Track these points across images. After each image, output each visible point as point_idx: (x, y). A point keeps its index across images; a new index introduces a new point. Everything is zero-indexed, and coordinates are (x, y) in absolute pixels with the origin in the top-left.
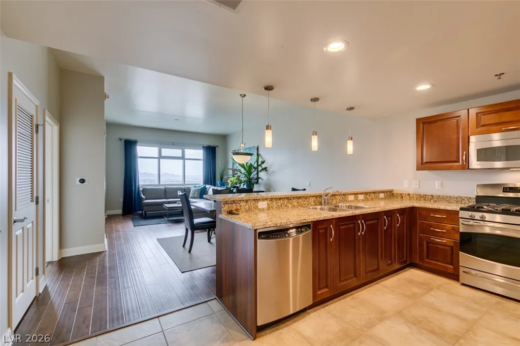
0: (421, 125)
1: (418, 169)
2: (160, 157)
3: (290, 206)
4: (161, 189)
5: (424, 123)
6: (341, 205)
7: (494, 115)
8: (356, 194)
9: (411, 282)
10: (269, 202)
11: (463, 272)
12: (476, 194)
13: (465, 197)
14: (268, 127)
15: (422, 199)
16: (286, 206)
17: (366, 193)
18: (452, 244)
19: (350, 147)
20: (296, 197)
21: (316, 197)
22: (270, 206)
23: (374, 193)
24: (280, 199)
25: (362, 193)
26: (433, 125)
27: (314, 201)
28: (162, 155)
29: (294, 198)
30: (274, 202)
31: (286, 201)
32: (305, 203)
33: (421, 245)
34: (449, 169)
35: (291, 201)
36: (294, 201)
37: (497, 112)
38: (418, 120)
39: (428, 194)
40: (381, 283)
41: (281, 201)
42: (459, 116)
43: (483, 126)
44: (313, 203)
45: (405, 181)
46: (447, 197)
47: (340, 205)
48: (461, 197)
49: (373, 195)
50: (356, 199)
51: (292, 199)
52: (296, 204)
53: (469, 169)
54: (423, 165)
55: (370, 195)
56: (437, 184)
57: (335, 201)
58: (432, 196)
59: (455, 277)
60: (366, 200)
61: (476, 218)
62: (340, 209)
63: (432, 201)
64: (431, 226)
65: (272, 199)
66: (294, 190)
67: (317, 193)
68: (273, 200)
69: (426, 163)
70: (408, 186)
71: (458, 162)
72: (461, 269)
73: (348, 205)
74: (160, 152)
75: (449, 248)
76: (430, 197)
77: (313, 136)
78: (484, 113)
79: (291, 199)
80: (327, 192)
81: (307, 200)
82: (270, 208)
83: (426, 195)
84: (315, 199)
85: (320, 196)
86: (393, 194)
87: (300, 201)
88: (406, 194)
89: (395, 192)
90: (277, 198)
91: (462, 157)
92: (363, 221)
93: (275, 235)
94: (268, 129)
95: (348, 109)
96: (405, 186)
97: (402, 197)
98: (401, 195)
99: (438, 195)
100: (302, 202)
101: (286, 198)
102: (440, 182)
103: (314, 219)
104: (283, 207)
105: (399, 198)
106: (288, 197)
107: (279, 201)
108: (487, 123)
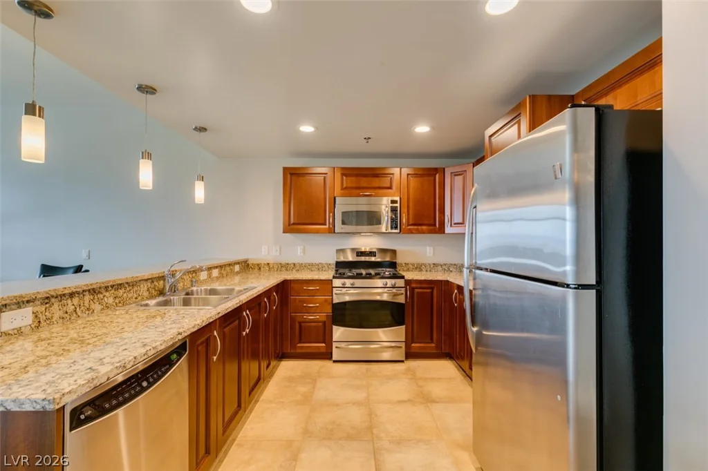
0: (289, 176)
1: (285, 232)
3: (97, 307)
5: (291, 174)
7: (354, 178)
8: (210, 269)
9: (290, 379)
10: (36, 309)
11: (336, 347)
12: (336, 260)
15: (284, 269)
16: (88, 309)
17: (221, 267)
18: (324, 319)
19: (200, 192)
20: (112, 286)
21: (152, 280)
22: (42, 318)
23: (230, 265)
24: (72, 295)
25: (216, 267)
26: (301, 178)
27: (148, 290)
29: (106, 288)
30: (56, 305)
31: (87, 297)
32: (130, 295)
33: (292, 327)
34: (317, 232)
35: (101, 296)
36: (107, 294)
37: (357, 175)
38: (285, 169)
39: (290, 263)
40: (262, 398)
41: (76, 301)
42: (326, 174)
43: (346, 188)
44: (146, 294)
45: (263, 247)
46: (309, 265)
47: (195, 289)
49: (228, 268)
50: (210, 276)
51: (103, 290)
52: (111, 300)
53: (334, 232)
54: (292, 227)
55: (225, 268)
56: (299, 250)
57: (182, 284)
58: (294, 264)
59: (327, 355)
60: (221, 276)
62: (195, 298)
63: (294, 271)
64: (303, 301)
65: (47, 298)
67: (155, 271)
68: (53, 300)
69: (294, 224)
70: (266, 253)
71: (326, 225)
72: (334, 345)
73: (209, 288)
75: (321, 324)
76: (292, 265)
77: (141, 161)
78: (346, 175)
79: (100, 293)
80: (172, 269)
81: (135, 288)
82: (43, 323)
83: (288, 264)
84: (149, 284)
85: (163, 278)
86: (248, 265)
87: (121, 292)
88: (265, 264)
89: (250, 262)
90: (64, 295)
91: (329, 219)
92: (248, 312)
93: (116, 397)
94: (34, 114)
95: (196, 129)
96: (263, 253)
97: (260, 268)
98: (258, 265)
99: (301, 262)
100: (125, 295)
101: (89, 291)
102: (302, 247)
103: (194, 327)
104: (79, 314)
105: (256, 270)
106: (93, 289)
107: (69, 301)
108: (349, 185)
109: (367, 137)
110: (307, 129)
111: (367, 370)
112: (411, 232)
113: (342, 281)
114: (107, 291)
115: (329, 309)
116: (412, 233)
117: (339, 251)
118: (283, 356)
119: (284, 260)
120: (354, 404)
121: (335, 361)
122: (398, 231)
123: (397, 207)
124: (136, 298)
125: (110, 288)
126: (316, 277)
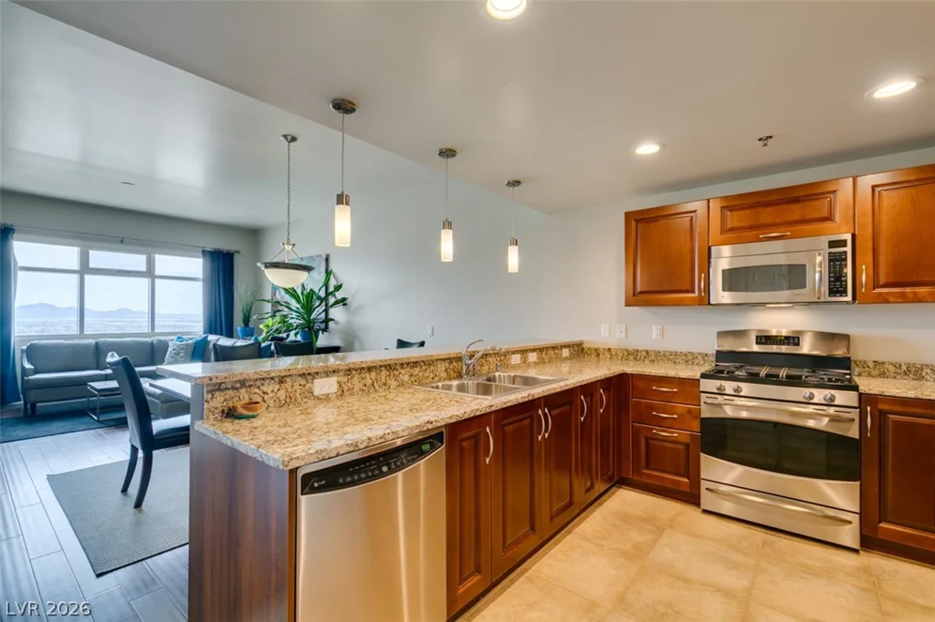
0: (633, 223)
1: (628, 304)
2: (85, 269)
3: (393, 383)
4: (86, 347)
5: (637, 221)
6: (500, 376)
7: (748, 212)
8: (524, 352)
9: (625, 518)
10: (341, 379)
11: (707, 489)
12: (716, 348)
13: (699, 354)
14: (341, 199)
15: (632, 357)
16: (385, 384)
17: (541, 350)
18: (687, 440)
19: (513, 259)
20: (408, 364)
21: (450, 360)
22: (345, 388)
23: (554, 348)
24: (370, 369)
25: (534, 350)
26: (652, 225)
27: (446, 371)
28: (91, 266)
29: (402, 365)
30: (356, 377)
31: (384, 373)
32: (426, 375)
33: (636, 445)
34: (678, 304)
35: (397, 373)
36: (403, 371)
37: (751, 207)
38: (628, 215)
39: (640, 350)
41: (373, 375)
42: (695, 211)
43: (732, 229)
44: (444, 375)
45: (602, 326)
46: (671, 354)
47: (497, 374)
48: (693, 354)
49: (551, 352)
50: (524, 361)
51: (398, 367)
52: (406, 378)
53: (709, 304)
54: (638, 297)
55: (548, 352)
56: (655, 331)
57: (486, 368)
58: (647, 352)
59: (692, 498)
60: (541, 362)
61: (727, 392)
62: (497, 386)
63: (647, 361)
64: (652, 408)
65: (349, 370)
66: (402, 344)
67: (452, 351)
68: (354, 372)
69: (641, 293)
70: (607, 335)
71: (693, 292)
72: (704, 485)
73: (512, 374)
74: (84, 259)
75: (681, 447)
76: (644, 354)
77: (443, 231)
78: (732, 209)
79: (395, 369)
80: (471, 349)
81: (432, 368)
82: (346, 393)
83: (637, 351)
84: (447, 365)
85: (459, 359)
86: (583, 349)
87: (416, 370)
88: (604, 349)
89: (585, 346)
90: (363, 368)
91: (699, 283)
92: (546, 411)
93: (351, 475)
94: (342, 204)
95: (509, 184)
96: (603, 335)
97: (598, 355)
98: (596, 350)
99: (657, 349)
100: (421, 374)
101: (385, 366)
102: (660, 327)
103: (450, 418)
104: (377, 388)
105: (593, 356)
106: (389, 365)
107: (368, 375)
108: (737, 224)
109: (763, 135)
110: (648, 149)
111: (765, 543)
112: (884, 300)
113: (718, 383)
114: (402, 368)
115: (696, 426)
116: (888, 302)
117: (722, 334)
118: (623, 482)
119: (632, 345)
120: (718, 590)
121: (705, 511)
122: (849, 298)
123: (846, 252)
124: (433, 378)
125: (406, 366)
126: (672, 373)
